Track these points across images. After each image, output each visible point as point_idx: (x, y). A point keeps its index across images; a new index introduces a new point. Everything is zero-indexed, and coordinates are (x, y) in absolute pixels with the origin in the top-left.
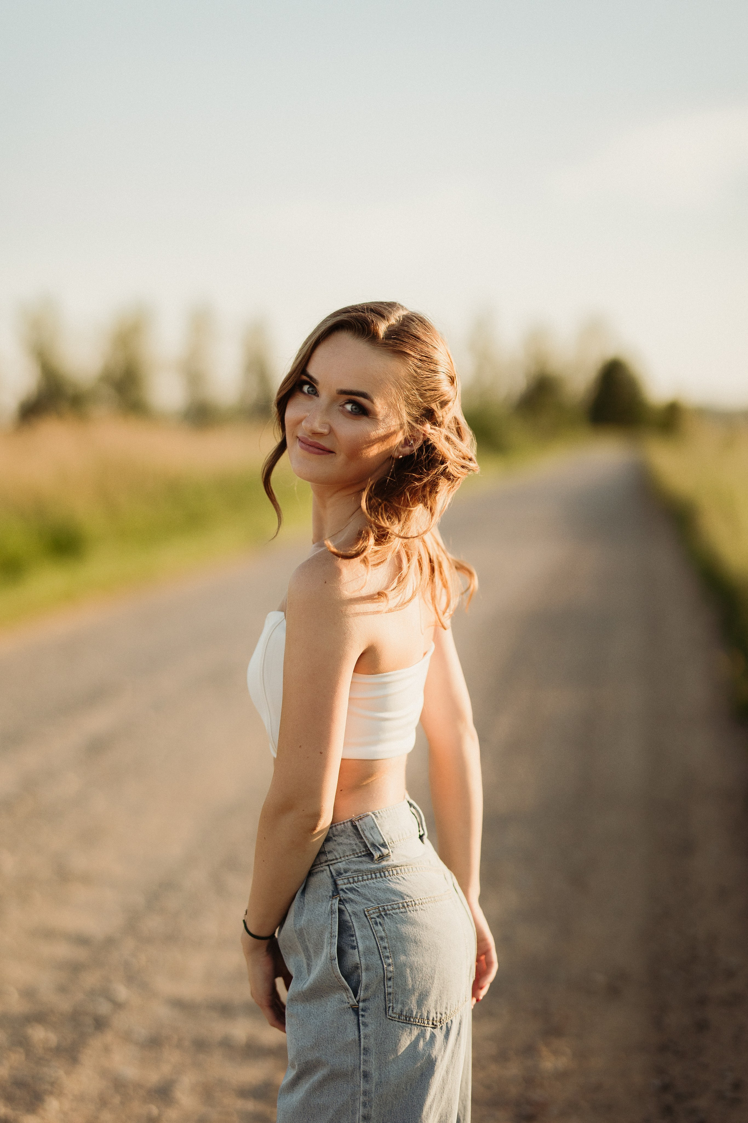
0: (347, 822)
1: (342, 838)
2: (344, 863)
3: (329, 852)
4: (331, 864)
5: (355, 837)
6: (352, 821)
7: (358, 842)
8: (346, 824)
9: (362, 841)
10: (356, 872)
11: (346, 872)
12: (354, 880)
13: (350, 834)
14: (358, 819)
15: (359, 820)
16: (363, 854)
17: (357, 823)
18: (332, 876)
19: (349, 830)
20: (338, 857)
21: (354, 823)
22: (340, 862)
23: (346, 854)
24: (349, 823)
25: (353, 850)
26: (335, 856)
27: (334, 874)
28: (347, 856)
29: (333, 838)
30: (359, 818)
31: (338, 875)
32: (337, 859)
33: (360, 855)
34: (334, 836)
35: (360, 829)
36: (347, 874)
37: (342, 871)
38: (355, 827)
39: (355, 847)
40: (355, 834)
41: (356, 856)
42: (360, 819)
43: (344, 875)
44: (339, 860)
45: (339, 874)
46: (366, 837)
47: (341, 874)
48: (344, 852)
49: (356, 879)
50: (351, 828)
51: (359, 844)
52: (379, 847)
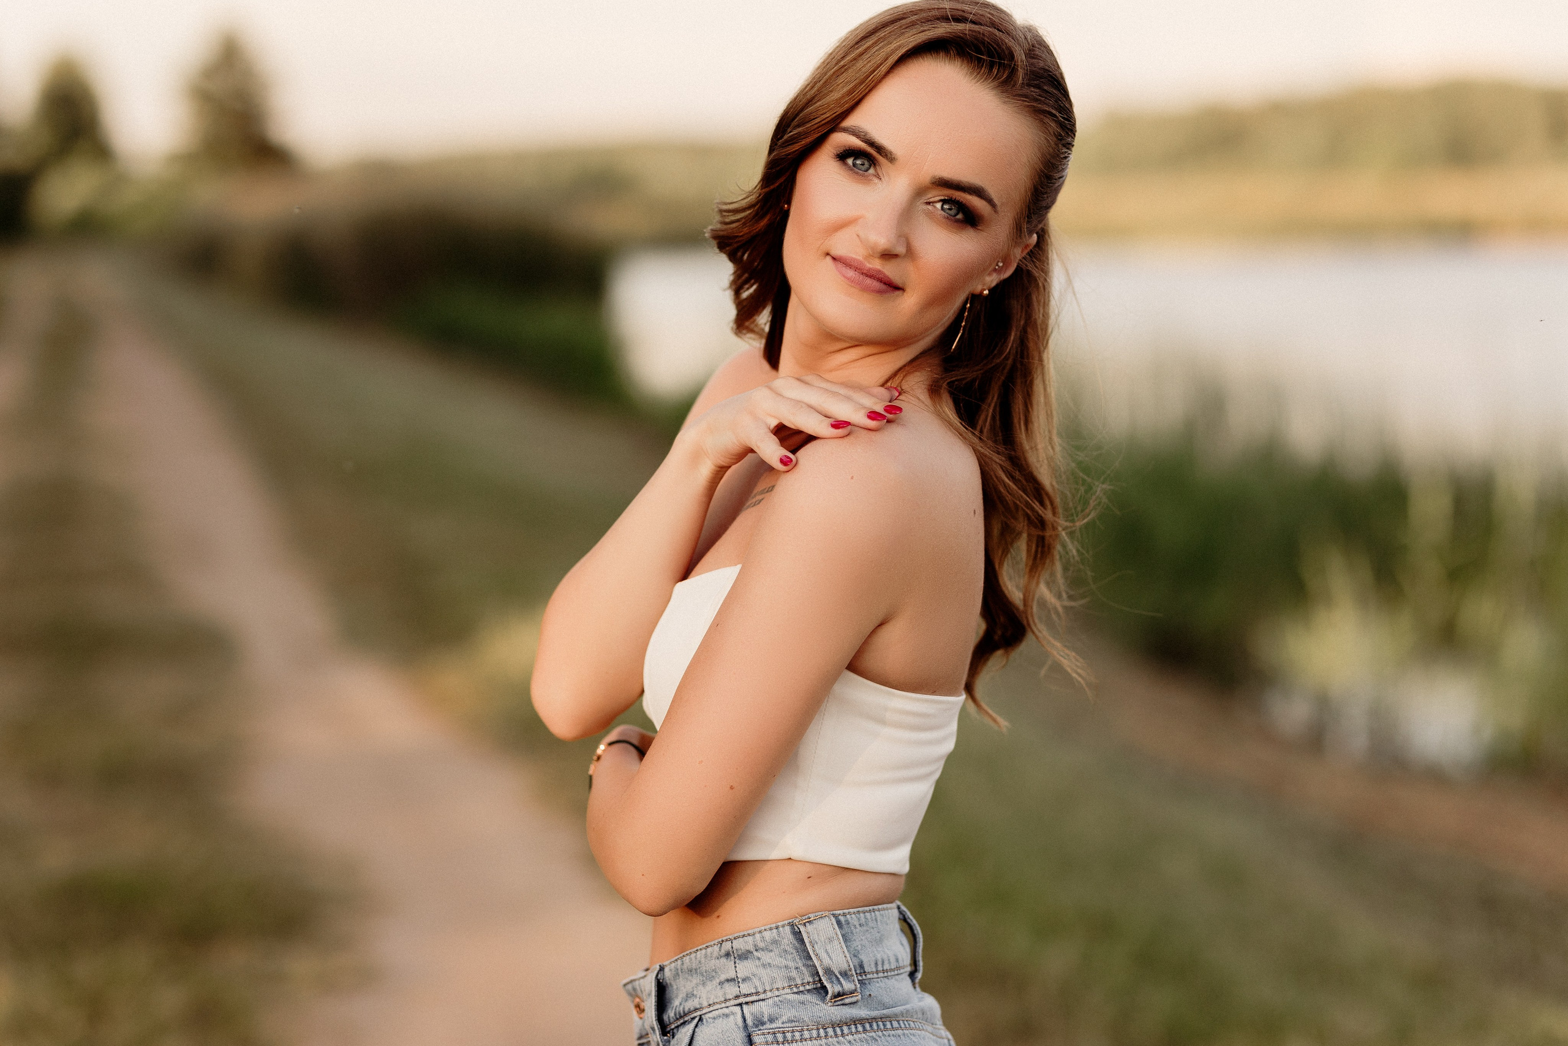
0: (783, 926)
1: (772, 954)
2: (770, 1001)
3: (744, 980)
4: (747, 1003)
5: (795, 954)
6: (792, 925)
7: (800, 965)
8: (781, 929)
9: (810, 963)
10: (792, 1021)
11: (771, 1020)
12: (785, 1037)
13: (788, 948)
14: (804, 921)
15: (807, 924)
16: (808, 987)
17: (802, 929)
18: (746, 1026)
19: (786, 941)
20: (760, 990)
21: (796, 928)
22: (763, 1000)
23: (775, 986)
24: (788, 929)
25: (790, 979)
26: (756, 987)
27: (749, 1022)
28: (778, 989)
29: (755, 953)
30: (807, 920)
31: (757, 1026)
32: (757, 993)
33: (802, 989)
34: (756, 950)
35: (806, 941)
36: (774, 1025)
37: (766, 1019)
38: (798, 935)
39: (794, 974)
40: (796, 949)
41: (795, 990)
42: (808, 922)
43: (768, 1026)
44: (762, 996)
45: (759, 1023)
46: (817, 955)
47: (763, 1024)
48: (773, 980)
49: (789, 1035)
50: (791, 937)
51: (803, 968)
52: (840, 977)
